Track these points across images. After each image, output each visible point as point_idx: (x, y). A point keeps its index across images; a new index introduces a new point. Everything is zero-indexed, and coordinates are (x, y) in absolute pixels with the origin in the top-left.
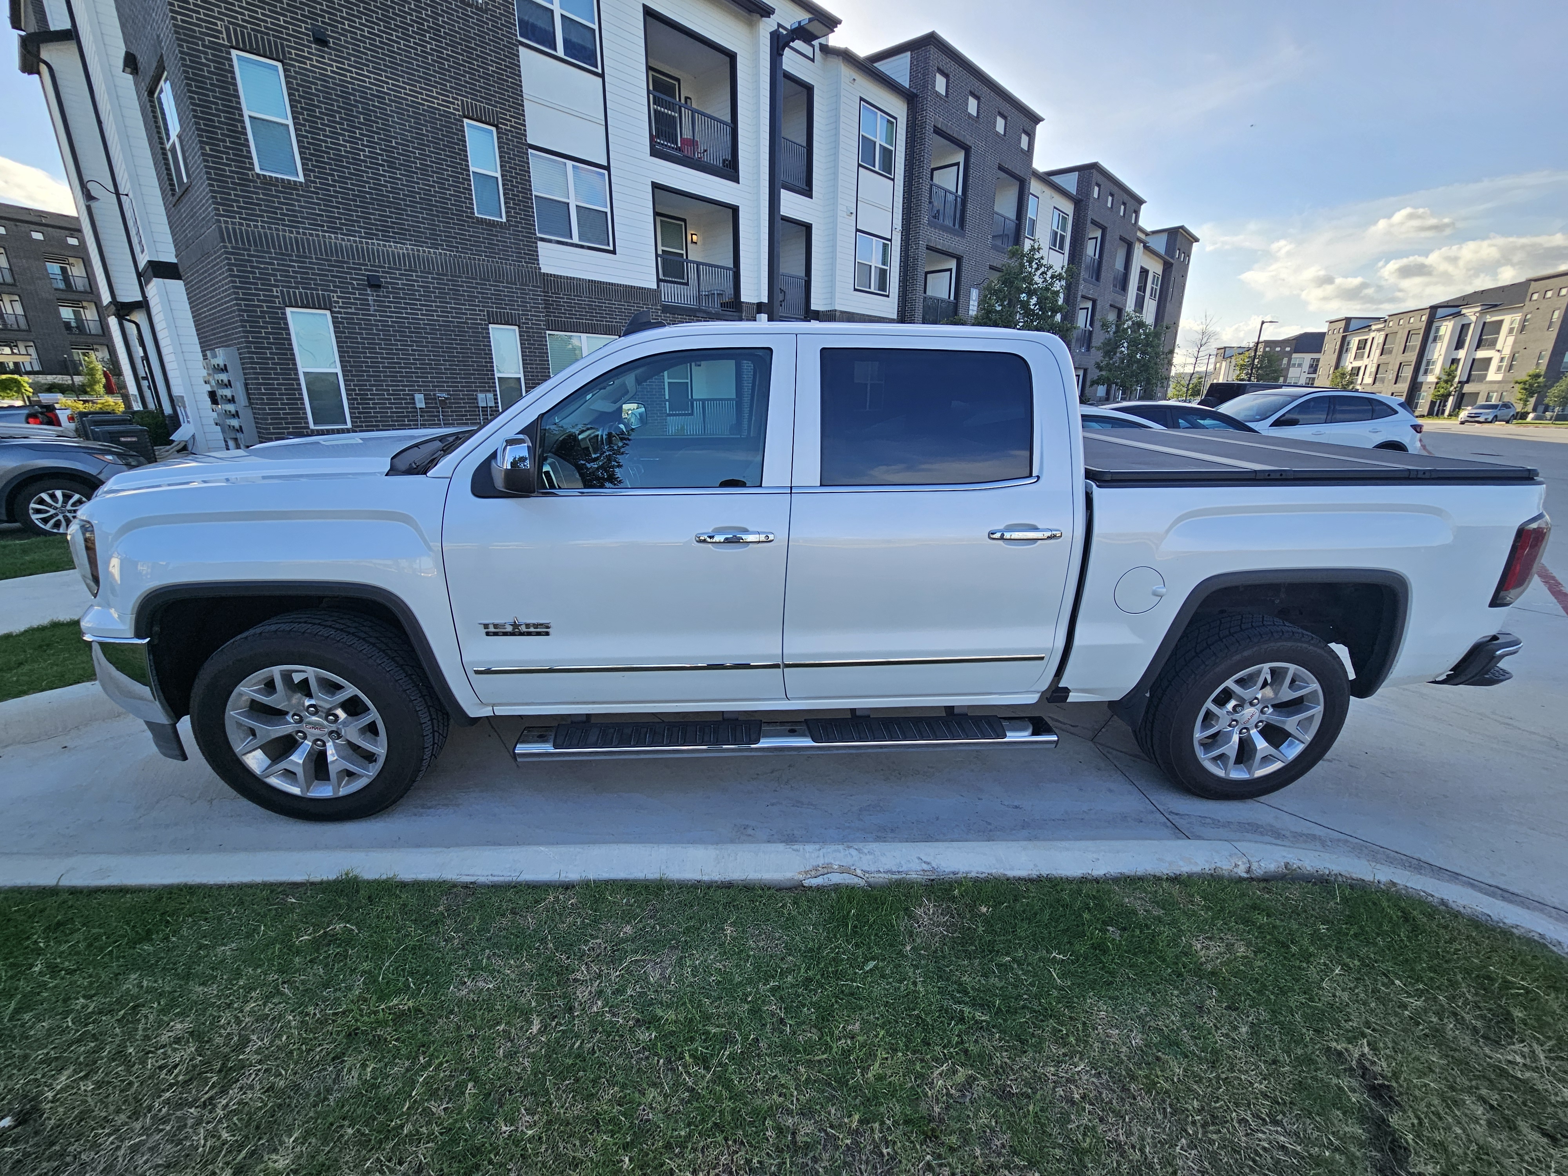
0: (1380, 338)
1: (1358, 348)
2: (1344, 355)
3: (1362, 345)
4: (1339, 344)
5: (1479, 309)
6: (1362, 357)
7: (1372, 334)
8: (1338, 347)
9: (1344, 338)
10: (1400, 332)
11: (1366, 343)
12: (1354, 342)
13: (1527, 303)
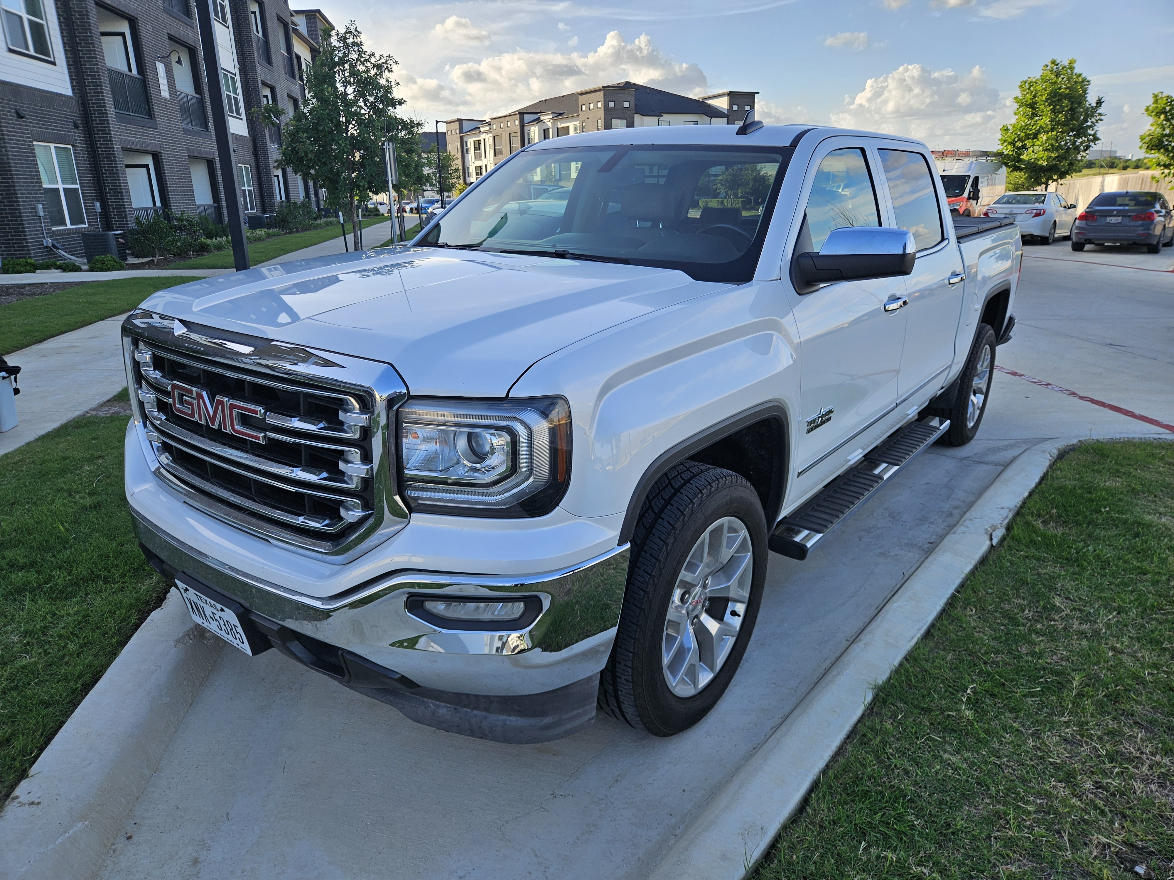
0: (489, 139)
1: (475, 149)
2: (466, 155)
3: (477, 145)
4: (459, 144)
5: (551, 117)
6: (480, 157)
7: (483, 136)
8: (459, 147)
9: (462, 138)
10: (503, 134)
11: (479, 144)
12: (471, 143)
13: (580, 112)
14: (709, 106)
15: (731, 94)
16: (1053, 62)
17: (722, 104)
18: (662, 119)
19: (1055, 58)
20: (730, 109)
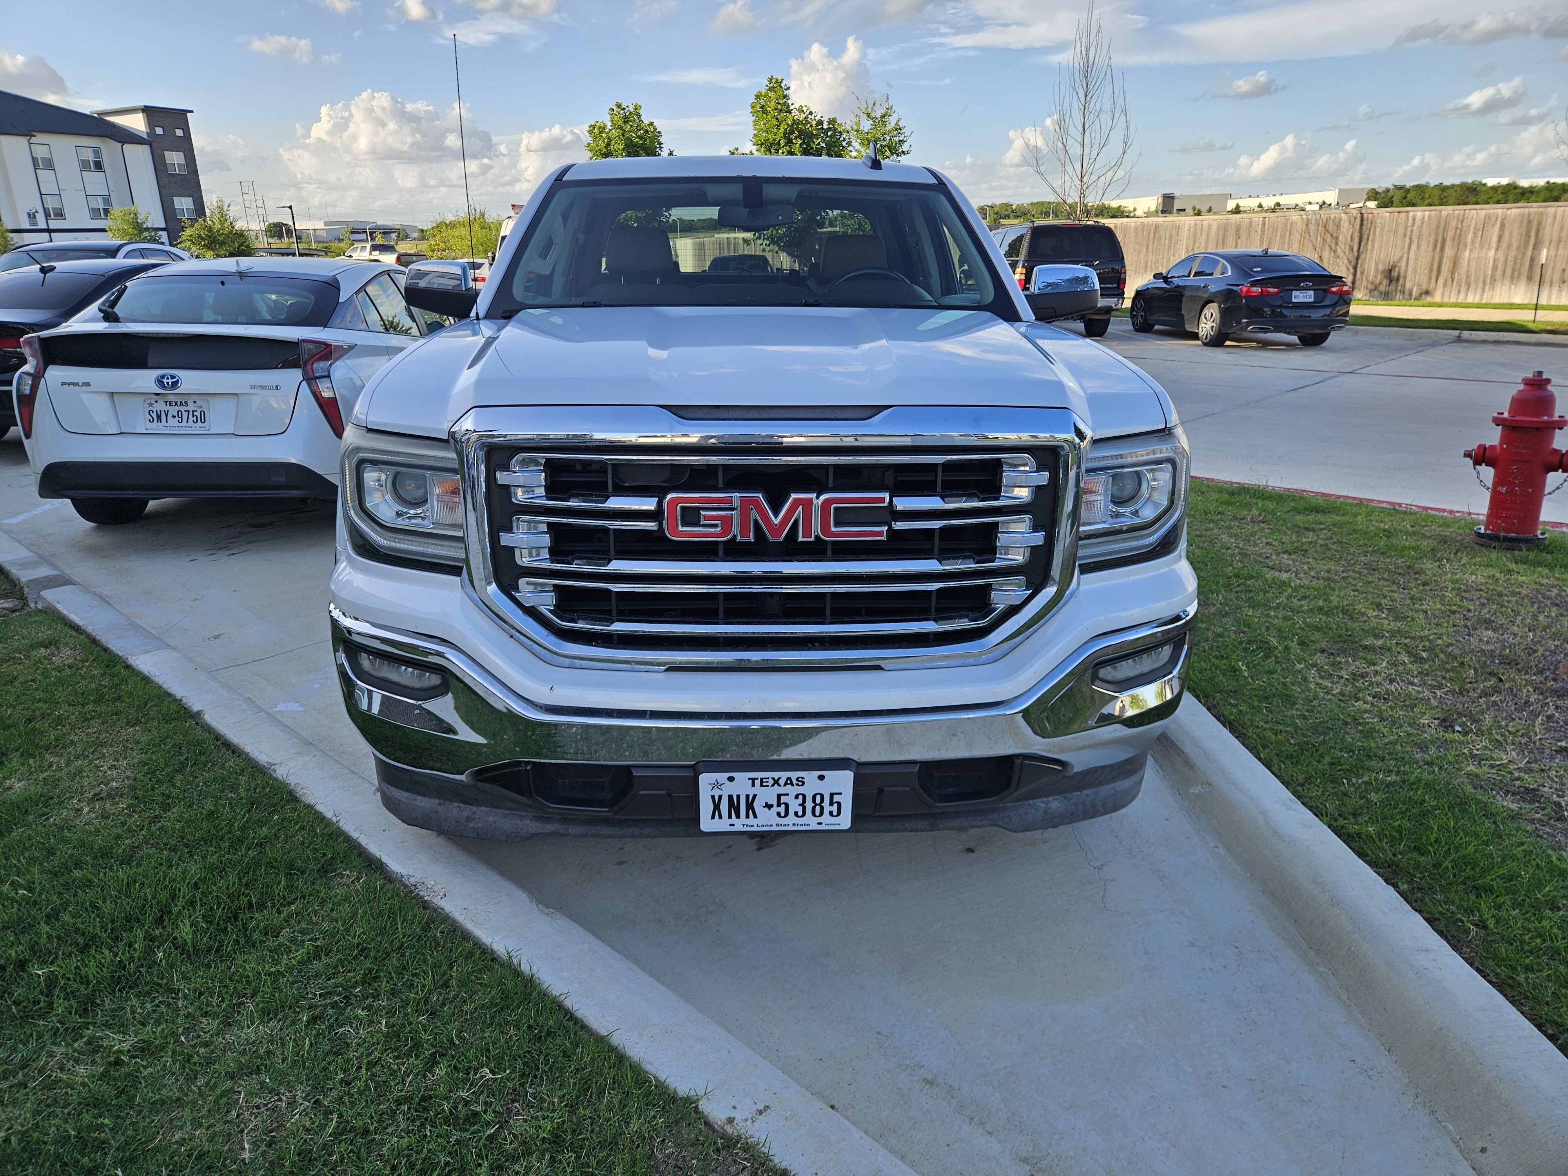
14: (113, 125)
15: (147, 110)
16: (619, 106)
17: (137, 123)
18: (33, 140)
19: (620, 102)
20: (151, 132)
